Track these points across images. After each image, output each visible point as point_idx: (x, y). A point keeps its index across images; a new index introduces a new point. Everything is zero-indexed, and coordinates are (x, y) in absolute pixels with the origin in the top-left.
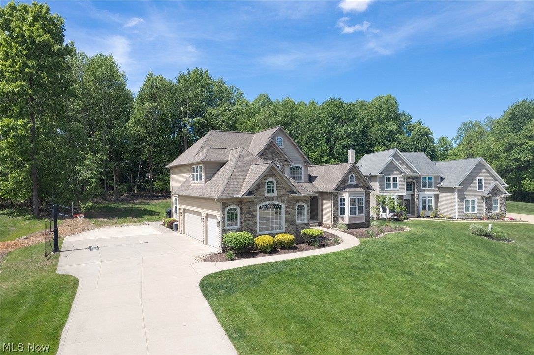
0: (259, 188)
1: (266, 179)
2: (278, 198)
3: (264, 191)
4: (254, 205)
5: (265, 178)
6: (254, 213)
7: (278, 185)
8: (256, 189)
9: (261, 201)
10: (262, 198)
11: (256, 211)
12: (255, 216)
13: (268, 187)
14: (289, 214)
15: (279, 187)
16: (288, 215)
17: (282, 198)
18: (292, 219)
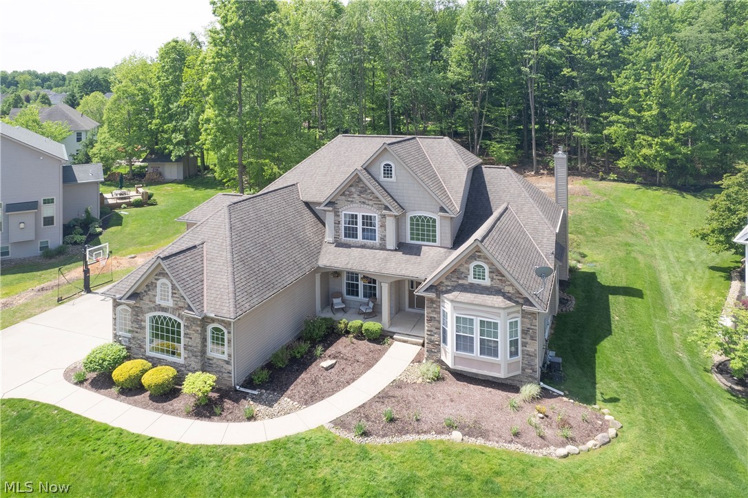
0: (149, 290)
1: (157, 279)
2: (174, 310)
3: (155, 296)
4: (143, 313)
5: (156, 277)
6: (142, 323)
7: (174, 291)
8: (145, 291)
9: (151, 310)
10: (153, 305)
11: (145, 322)
12: (144, 328)
13: (161, 291)
14: (191, 338)
15: (175, 293)
16: (188, 339)
17: (180, 312)
18: (194, 347)
